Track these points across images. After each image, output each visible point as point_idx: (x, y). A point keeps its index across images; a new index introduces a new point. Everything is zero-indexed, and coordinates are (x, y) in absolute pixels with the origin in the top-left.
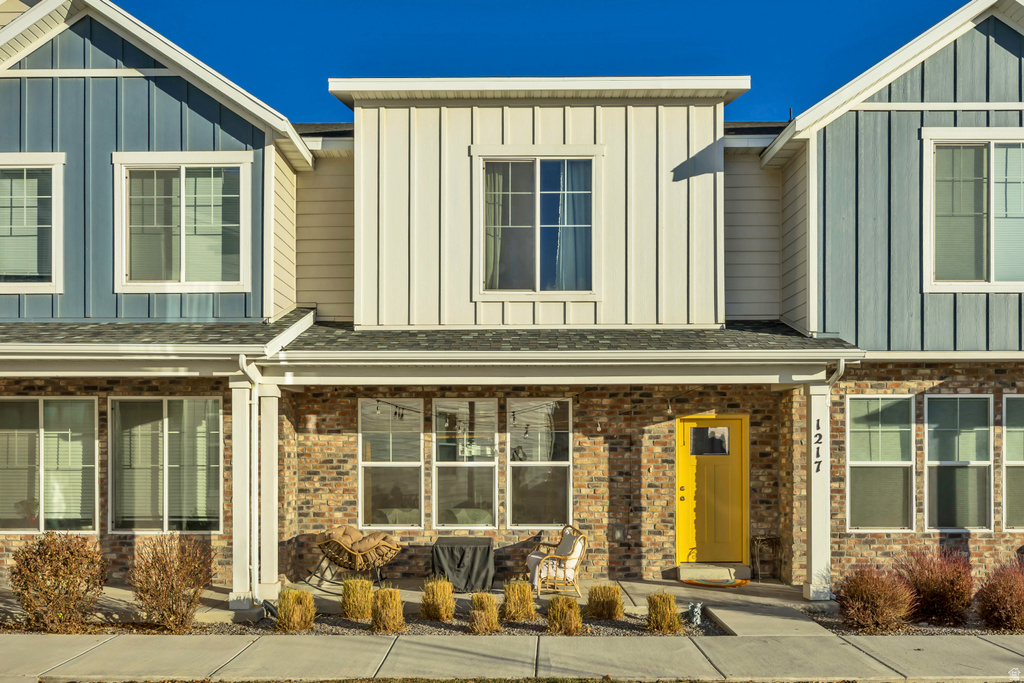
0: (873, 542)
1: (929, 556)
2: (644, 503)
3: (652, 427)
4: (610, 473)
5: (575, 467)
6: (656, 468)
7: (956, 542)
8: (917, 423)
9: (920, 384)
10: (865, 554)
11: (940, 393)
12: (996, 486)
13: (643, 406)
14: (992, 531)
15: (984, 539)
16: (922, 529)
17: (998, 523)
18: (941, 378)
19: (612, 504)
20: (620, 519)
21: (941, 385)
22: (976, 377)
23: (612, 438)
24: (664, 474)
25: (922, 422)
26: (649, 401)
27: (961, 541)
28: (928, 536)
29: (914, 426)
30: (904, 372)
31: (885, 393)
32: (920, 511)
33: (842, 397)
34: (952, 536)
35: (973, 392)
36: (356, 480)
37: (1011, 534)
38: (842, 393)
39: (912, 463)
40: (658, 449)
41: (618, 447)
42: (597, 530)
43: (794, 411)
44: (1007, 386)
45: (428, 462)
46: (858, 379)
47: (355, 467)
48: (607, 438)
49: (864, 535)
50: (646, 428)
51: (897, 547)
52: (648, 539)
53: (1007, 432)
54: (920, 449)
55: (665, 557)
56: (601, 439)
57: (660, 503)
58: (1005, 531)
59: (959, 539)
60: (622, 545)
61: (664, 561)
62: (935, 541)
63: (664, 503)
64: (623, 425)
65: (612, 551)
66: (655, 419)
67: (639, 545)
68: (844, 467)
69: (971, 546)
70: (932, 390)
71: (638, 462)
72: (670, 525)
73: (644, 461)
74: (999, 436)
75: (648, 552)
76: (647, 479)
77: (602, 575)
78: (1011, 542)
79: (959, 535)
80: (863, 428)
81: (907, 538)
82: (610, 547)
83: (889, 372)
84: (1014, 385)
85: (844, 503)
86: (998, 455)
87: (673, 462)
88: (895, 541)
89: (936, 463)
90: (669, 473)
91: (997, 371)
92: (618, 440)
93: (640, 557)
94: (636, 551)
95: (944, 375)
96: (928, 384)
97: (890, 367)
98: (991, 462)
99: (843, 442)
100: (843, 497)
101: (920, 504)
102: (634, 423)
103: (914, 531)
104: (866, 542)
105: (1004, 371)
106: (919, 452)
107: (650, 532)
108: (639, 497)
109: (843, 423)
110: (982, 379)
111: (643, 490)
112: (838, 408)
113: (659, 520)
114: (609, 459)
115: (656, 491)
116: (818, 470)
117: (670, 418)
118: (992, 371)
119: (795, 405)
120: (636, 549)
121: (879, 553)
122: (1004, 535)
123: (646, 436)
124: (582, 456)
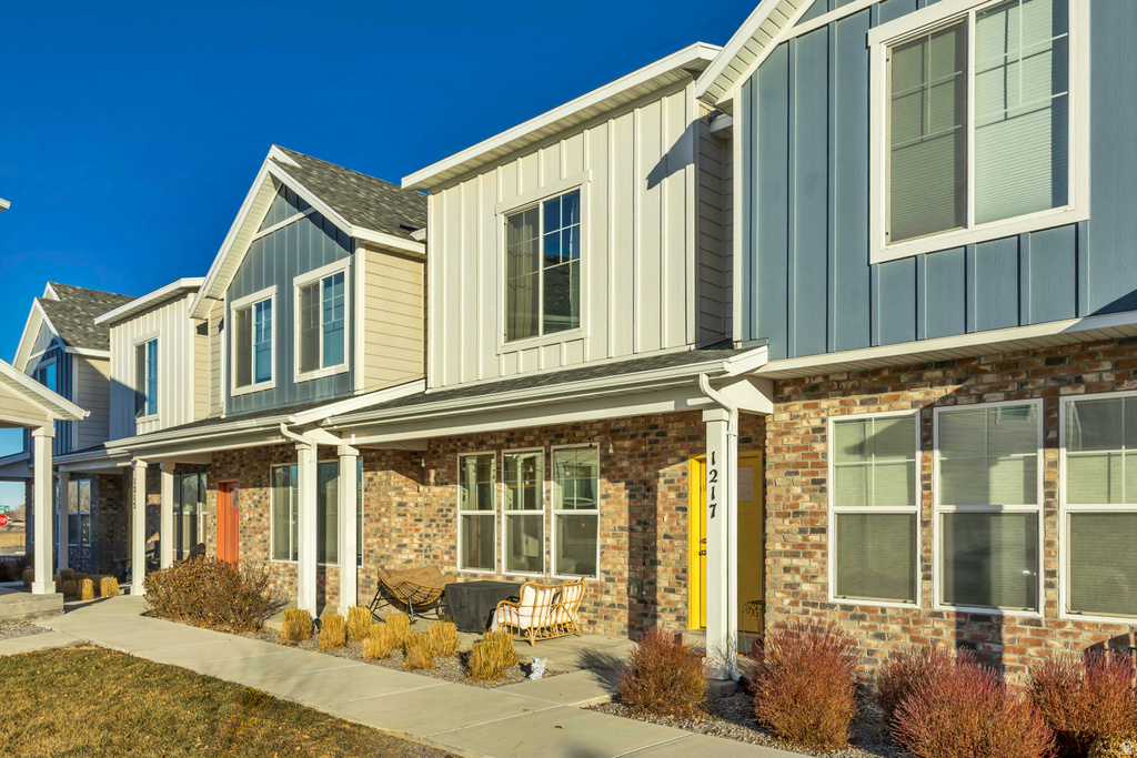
0: (862, 618)
1: (941, 645)
2: (660, 556)
3: (667, 470)
4: (630, 522)
5: (602, 515)
6: (671, 516)
7: (982, 628)
8: (923, 449)
9: (927, 394)
10: (852, 633)
11: (956, 403)
12: (1049, 544)
13: (659, 446)
14: (1041, 615)
15: (1028, 627)
16: (930, 604)
17: (1051, 604)
18: (959, 381)
19: (631, 556)
20: (639, 573)
21: (957, 391)
22: (1014, 375)
23: (631, 483)
24: (678, 524)
25: (931, 448)
26: (664, 440)
27: (990, 627)
28: (938, 615)
29: (919, 454)
30: (904, 378)
31: (879, 410)
32: (927, 578)
33: (824, 421)
34: (976, 618)
35: (1008, 397)
36: (456, 527)
37: (1078, 625)
38: (823, 415)
39: (916, 508)
40: (672, 495)
41: (637, 493)
42: (619, 584)
43: (767, 442)
44: (1069, 384)
45: (499, 511)
46: (844, 395)
47: (455, 516)
48: (628, 484)
49: (850, 608)
50: (661, 471)
51: (895, 628)
52: (663, 597)
53: (1069, 457)
54: (927, 487)
55: (678, 618)
56: (622, 484)
57: (674, 556)
58: (1063, 615)
59: (987, 624)
60: (640, 601)
61: (677, 623)
62: (949, 624)
63: (677, 556)
64: (641, 468)
65: (631, 607)
66: (670, 461)
67: (655, 603)
68: (825, 513)
69: (1006, 636)
70: (944, 401)
71: (654, 510)
72: (683, 582)
73: (660, 508)
74: (1054, 464)
75: (662, 611)
76: (662, 529)
77: (623, 633)
78: (1076, 635)
79: (987, 618)
80: (855, 460)
81: (909, 615)
82: (630, 603)
83: (885, 380)
84: (1079, 381)
85: (825, 563)
86: (1050, 494)
87: (685, 509)
88: (892, 618)
89: (951, 508)
90: (682, 523)
91: (1048, 362)
92: (638, 486)
93: (655, 617)
94: (652, 610)
95: (963, 376)
96: (938, 392)
97: (886, 373)
98: (1039, 507)
99: (824, 481)
100: (825, 555)
101: (927, 568)
102: (651, 467)
103: (918, 606)
104: (853, 617)
105: (1061, 360)
106: (926, 492)
107: (666, 590)
108: (654, 549)
109: (825, 455)
110: (1023, 377)
111: (658, 541)
112: (819, 435)
113: (674, 576)
114: (630, 506)
115: (671, 542)
116: (713, 515)
117: (683, 459)
118: (1040, 362)
119: (769, 435)
120: (652, 606)
121: (871, 633)
122: (1061, 624)
123: (662, 480)
124: (607, 504)
